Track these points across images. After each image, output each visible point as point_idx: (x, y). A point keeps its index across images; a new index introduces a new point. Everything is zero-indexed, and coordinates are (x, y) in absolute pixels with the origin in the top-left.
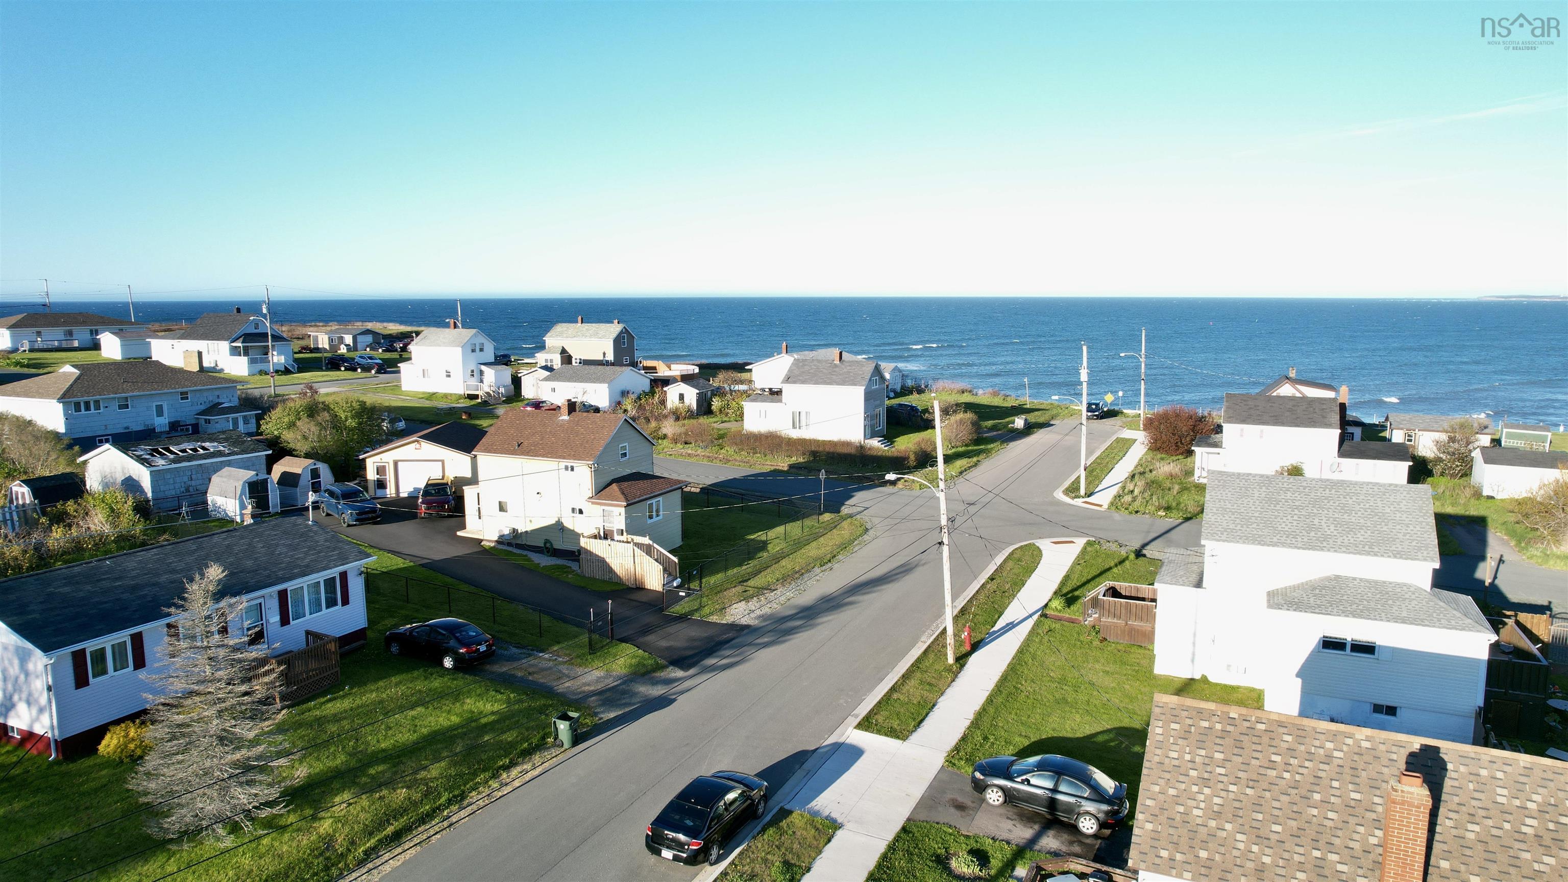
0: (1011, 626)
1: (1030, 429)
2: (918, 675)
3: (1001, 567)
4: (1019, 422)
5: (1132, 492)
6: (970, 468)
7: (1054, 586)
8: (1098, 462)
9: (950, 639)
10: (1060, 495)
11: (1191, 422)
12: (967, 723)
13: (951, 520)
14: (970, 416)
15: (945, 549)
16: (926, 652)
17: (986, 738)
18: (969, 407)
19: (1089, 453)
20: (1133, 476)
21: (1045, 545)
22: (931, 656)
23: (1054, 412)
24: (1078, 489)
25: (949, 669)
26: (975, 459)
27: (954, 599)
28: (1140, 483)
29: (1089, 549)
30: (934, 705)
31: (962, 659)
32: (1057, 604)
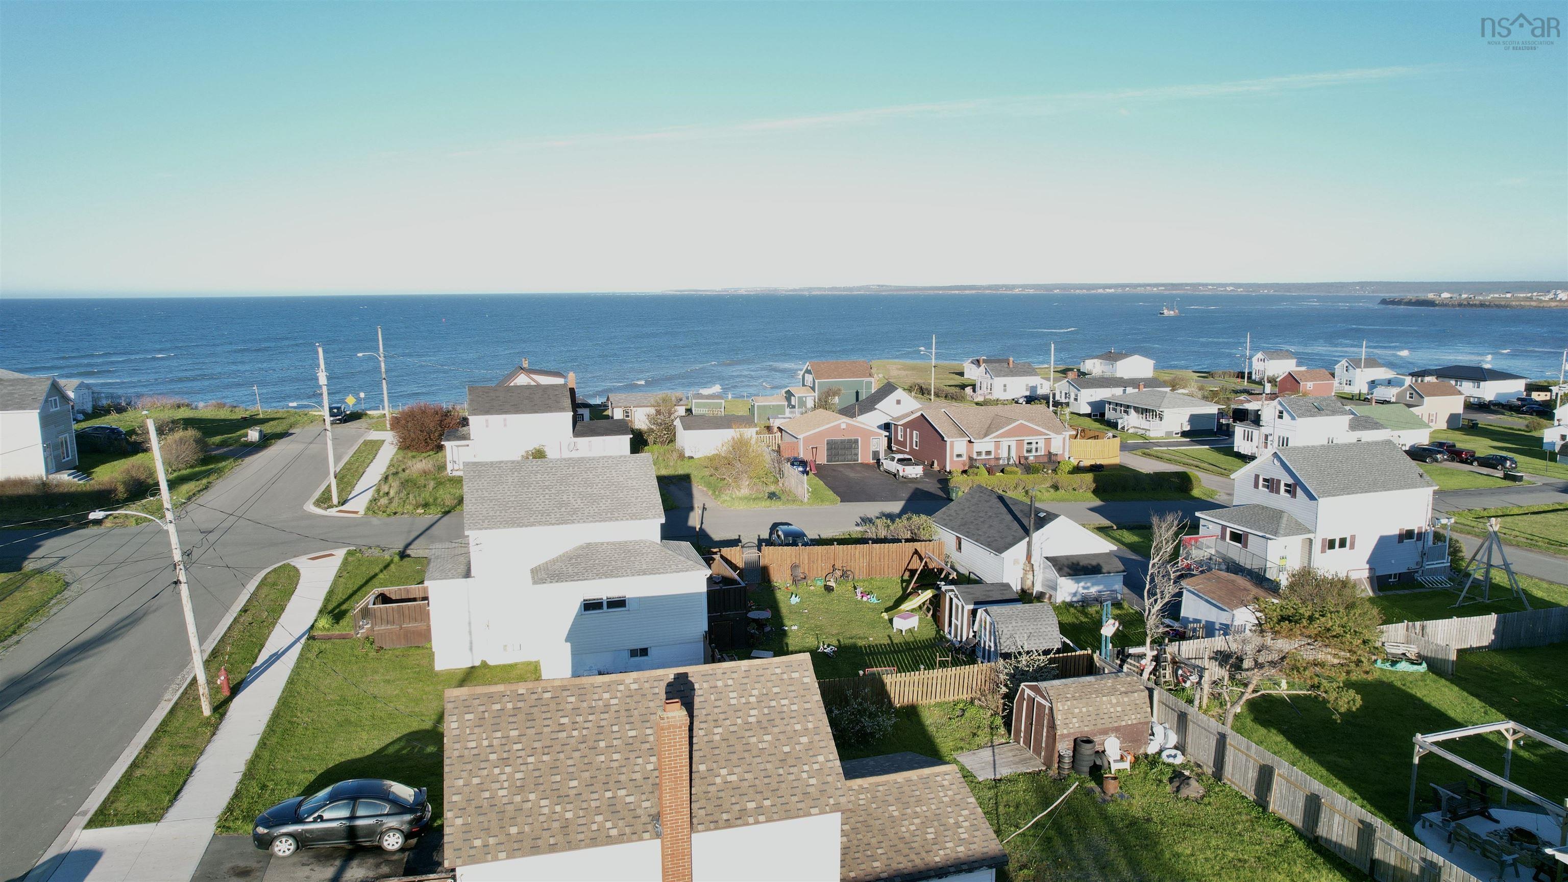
0: (276, 657)
1: (266, 441)
2: (166, 740)
3: (254, 595)
4: (253, 435)
5: (388, 493)
6: (199, 491)
7: (319, 605)
8: (348, 467)
9: (203, 688)
10: (311, 508)
11: (437, 418)
12: (239, 777)
13: (187, 554)
14: (191, 433)
15: (184, 589)
16: (172, 712)
17: (264, 787)
18: (188, 423)
19: (337, 459)
20: (386, 478)
21: (302, 563)
22: (181, 714)
23: (292, 420)
24: (330, 498)
25: (207, 723)
26: (205, 481)
27: (202, 641)
28: (395, 484)
29: (350, 559)
30: (193, 769)
31: (220, 708)
32: (324, 622)
